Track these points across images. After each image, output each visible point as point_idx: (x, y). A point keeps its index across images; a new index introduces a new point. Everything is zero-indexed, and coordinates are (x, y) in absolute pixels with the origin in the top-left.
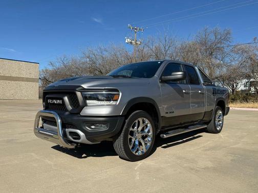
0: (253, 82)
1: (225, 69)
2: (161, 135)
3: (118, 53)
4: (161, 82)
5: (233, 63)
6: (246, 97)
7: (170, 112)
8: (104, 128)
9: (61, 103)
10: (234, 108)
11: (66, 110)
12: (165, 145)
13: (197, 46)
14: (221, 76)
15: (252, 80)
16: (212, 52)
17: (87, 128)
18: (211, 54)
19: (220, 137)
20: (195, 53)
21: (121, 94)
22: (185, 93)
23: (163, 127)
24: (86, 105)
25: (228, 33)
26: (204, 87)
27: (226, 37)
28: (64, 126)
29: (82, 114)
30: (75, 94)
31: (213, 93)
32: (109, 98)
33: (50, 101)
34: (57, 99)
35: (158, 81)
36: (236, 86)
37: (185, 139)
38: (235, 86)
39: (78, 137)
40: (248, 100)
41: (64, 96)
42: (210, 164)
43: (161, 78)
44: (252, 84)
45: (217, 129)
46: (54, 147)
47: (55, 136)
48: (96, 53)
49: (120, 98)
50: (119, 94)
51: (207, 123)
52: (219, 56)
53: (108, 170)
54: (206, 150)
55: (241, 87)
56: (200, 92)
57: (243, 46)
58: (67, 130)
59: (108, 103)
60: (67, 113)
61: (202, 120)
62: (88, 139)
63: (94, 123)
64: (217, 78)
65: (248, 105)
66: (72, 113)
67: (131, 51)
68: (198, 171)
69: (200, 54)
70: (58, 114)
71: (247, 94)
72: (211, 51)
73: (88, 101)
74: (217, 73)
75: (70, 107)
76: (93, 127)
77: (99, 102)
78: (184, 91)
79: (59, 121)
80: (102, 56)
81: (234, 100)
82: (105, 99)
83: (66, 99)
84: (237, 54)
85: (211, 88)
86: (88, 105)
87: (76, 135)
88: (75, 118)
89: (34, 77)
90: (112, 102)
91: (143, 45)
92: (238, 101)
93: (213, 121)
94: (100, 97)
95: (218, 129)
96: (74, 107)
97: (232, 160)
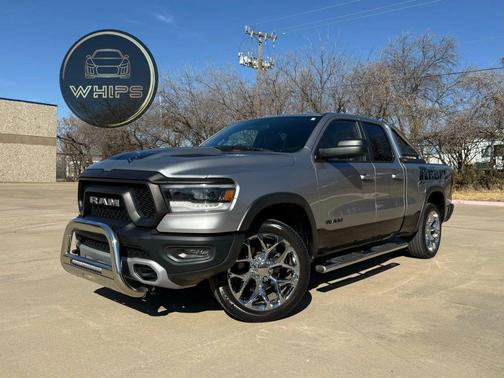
0: (500, 146)
1: (443, 122)
2: (317, 267)
3: (224, 87)
4: (316, 161)
5: (460, 108)
6: (485, 178)
7: (335, 221)
8: (203, 258)
9: (118, 205)
10: (462, 202)
11: (128, 220)
12: (324, 285)
13: (387, 72)
14: (436, 135)
15: (497, 143)
16: (417, 86)
17: (171, 257)
18: (415, 89)
19: (435, 267)
20: (382, 88)
21: (238, 188)
22: (364, 180)
23: (321, 251)
24: (167, 210)
25: (450, 46)
26: (403, 166)
27: (446, 54)
28: (124, 252)
29: (160, 228)
30: (148, 188)
31: (421, 179)
32: (214, 197)
33: (93, 200)
34: (108, 196)
35: (312, 158)
36: (466, 156)
37: (363, 272)
38: (464, 156)
39: (152, 274)
40: (490, 185)
41: (125, 192)
42: (415, 327)
43: (317, 153)
44: (497, 151)
45: (427, 250)
46: (98, 292)
47: (105, 272)
48: (177, 84)
49: (236, 196)
50: (234, 189)
51: (408, 238)
52: (430, 93)
53: (214, 342)
54: (408, 295)
55: (476, 157)
56: (394, 176)
57: (479, 75)
58: (129, 260)
59: (213, 207)
60: (130, 226)
61: (398, 233)
62: (172, 279)
63: (184, 247)
64: (426, 138)
65: (490, 194)
66: (140, 227)
67: (251, 82)
68: (394, 341)
69: (392, 88)
70: (112, 229)
71: (487, 172)
72: (416, 82)
73: (172, 204)
74: (428, 127)
75: (136, 215)
76: (183, 255)
77: (196, 205)
78: (362, 177)
79: (115, 241)
80: (191, 93)
81: (461, 184)
82: (207, 197)
83: (128, 196)
84: (468, 89)
85: (416, 166)
86: (174, 210)
87: (148, 272)
88: (147, 237)
89: (46, 135)
90: (221, 204)
91: (275, 69)
92: (471, 186)
93: (419, 235)
94: (197, 195)
95: (431, 249)
96: (145, 213)
97: (459, 317)
